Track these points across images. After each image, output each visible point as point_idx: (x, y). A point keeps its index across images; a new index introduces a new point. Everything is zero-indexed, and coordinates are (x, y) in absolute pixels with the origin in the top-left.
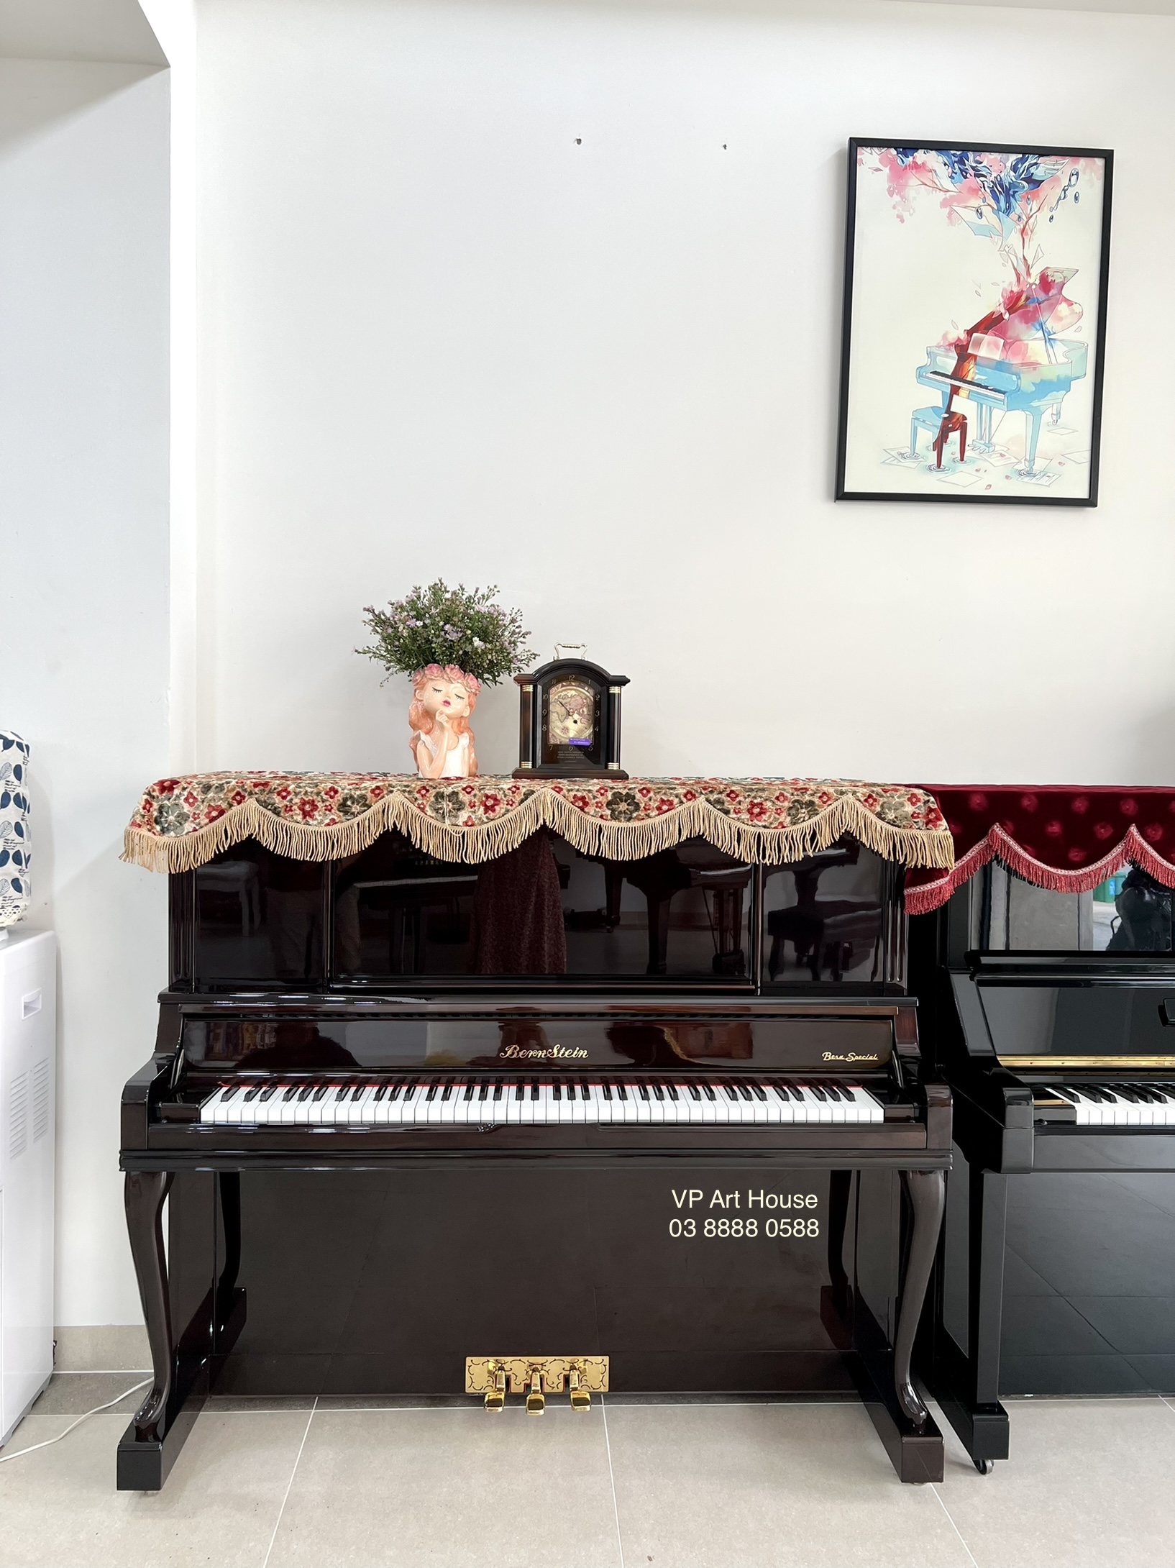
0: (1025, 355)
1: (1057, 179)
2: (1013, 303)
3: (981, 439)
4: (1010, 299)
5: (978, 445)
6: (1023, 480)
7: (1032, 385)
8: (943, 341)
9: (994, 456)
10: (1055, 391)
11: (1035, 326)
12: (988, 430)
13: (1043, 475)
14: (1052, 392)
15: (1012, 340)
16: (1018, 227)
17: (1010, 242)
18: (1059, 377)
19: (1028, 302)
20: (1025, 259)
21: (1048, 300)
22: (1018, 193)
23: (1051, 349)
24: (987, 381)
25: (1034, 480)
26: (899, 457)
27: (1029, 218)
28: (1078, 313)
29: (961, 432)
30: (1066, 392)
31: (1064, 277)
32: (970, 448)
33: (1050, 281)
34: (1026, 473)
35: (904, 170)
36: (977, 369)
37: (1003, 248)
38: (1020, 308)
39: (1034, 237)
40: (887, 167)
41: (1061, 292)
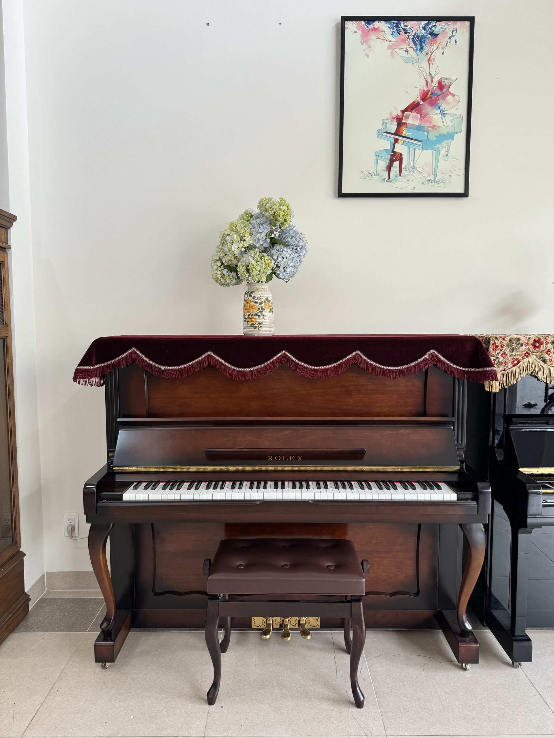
0: (431, 122)
1: (446, 33)
2: (425, 97)
3: (410, 164)
4: (423, 94)
5: (408, 167)
6: (431, 185)
7: (435, 137)
8: (389, 117)
9: (415, 173)
10: (446, 140)
11: (435, 107)
12: (413, 160)
13: (440, 182)
14: (445, 140)
15: (424, 115)
16: (427, 58)
17: (422, 65)
18: (448, 133)
19: (432, 96)
20: (430, 74)
21: (442, 94)
22: (426, 41)
23: (444, 119)
24: (412, 136)
25: (437, 185)
26: (369, 175)
27: (432, 53)
28: (457, 100)
29: (400, 162)
30: (451, 140)
31: (449, 82)
32: (404, 169)
33: (443, 84)
34: (432, 181)
35: (368, 32)
36: (407, 130)
37: (419, 69)
38: (428, 99)
39: (434, 62)
40: (359, 30)
41: (448, 90)
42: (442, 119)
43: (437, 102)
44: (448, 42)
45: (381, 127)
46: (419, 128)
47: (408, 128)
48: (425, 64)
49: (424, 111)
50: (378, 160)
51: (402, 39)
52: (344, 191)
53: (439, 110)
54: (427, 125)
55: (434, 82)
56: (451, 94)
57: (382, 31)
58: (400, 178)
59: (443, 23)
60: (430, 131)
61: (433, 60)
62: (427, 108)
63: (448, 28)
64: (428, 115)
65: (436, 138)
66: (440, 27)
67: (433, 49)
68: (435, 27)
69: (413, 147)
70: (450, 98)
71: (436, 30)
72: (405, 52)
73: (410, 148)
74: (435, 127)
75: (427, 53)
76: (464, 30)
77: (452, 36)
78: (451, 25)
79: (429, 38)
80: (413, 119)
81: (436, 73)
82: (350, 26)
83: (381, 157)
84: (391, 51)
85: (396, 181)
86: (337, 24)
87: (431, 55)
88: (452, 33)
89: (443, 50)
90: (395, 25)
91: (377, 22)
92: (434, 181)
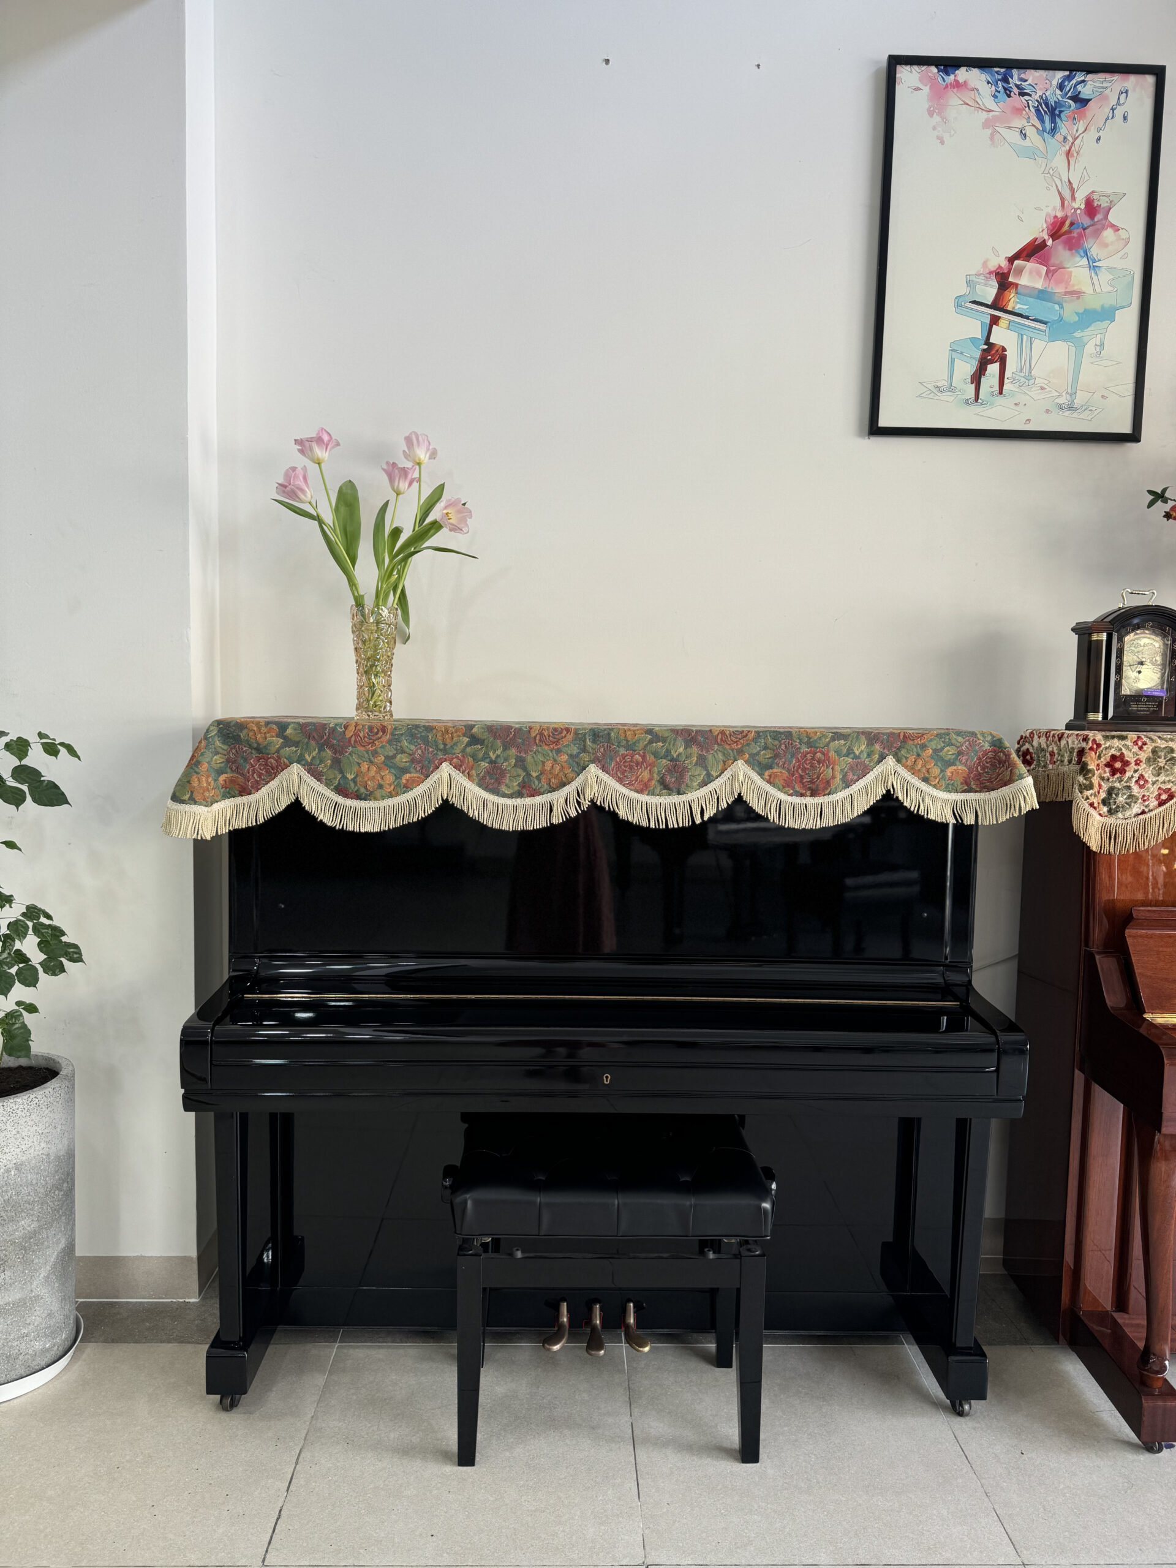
0: (1067, 283)
1: (1106, 98)
2: (1057, 230)
3: (1021, 371)
4: (1053, 224)
5: (1017, 377)
6: (1064, 415)
7: (1075, 314)
8: (982, 270)
9: (1032, 390)
10: (1099, 321)
11: (1079, 253)
12: (1028, 362)
13: (1083, 409)
14: (1095, 322)
15: (1054, 268)
16: (1064, 149)
17: (1054, 164)
19: (1072, 228)
20: (1069, 181)
21: (1092, 225)
22: (1064, 113)
23: (1095, 278)
24: (1027, 310)
25: (1075, 415)
26: (935, 391)
27: (1075, 139)
28: (1123, 239)
29: (1000, 365)
30: (1109, 322)
31: (1109, 202)
32: (1008, 381)
33: (1096, 205)
34: (1066, 407)
35: (944, 89)
36: (1017, 298)
37: (1046, 172)
38: (1063, 234)
39: (1079, 159)
40: (926, 86)
41: (1106, 217)
42: (1092, 279)
43: (1082, 242)
44: (1108, 117)
45: (963, 289)
46: (1042, 295)
47: (1020, 294)
48: (1060, 161)
49: (1053, 261)
50: (956, 359)
51: (1014, 107)
52: (883, 423)
53: (1085, 259)
54: (1059, 290)
55: (1077, 200)
56: (1113, 226)
57: (973, 90)
58: (1000, 400)
59: (1101, 76)
60: (1066, 302)
61: (1078, 153)
62: (1059, 252)
63: (1110, 88)
64: (1064, 268)
65: (1077, 318)
66: (1095, 84)
67: (1077, 130)
68: (1083, 84)
69: (1032, 335)
70: (1108, 233)
71: (1086, 91)
72: (1018, 134)
73: (1022, 335)
74: (1077, 294)
75: (1065, 138)
76: (1144, 93)
77: (1118, 104)
78: (1117, 82)
79: (1071, 106)
80: (1030, 276)
81: (1082, 181)
82: (906, 76)
83: (962, 353)
84: (989, 131)
85: (992, 404)
86: (877, 72)
87: (1073, 143)
88: (1119, 98)
89: (1098, 135)
90: (1000, 77)
91: (963, 69)
92: (1071, 408)
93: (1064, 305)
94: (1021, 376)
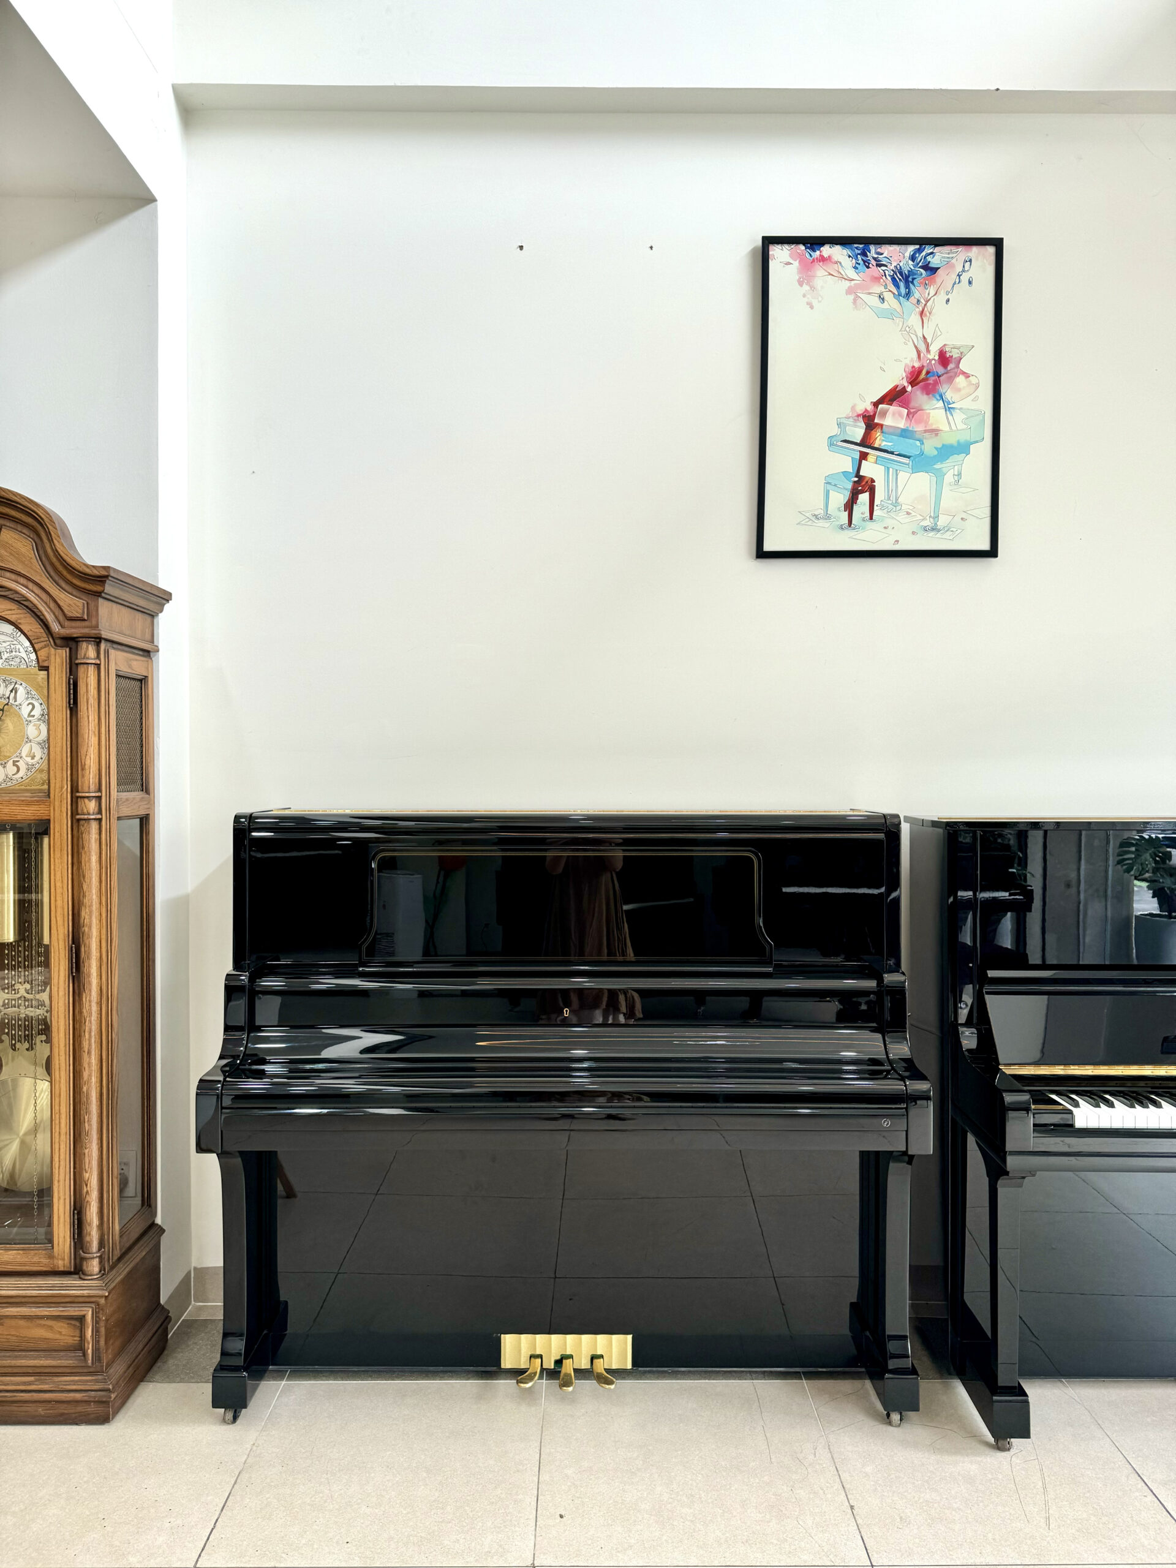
0: (927, 423)
1: (953, 266)
2: (915, 377)
3: (889, 499)
4: (912, 373)
5: (886, 505)
6: (929, 535)
7: (935, 450)
8: (851, 413)
9: (900, 514)
10: (956, 454)
11: (935, 397)
12: (894, 491)
13: (946, 530)
14: (953, 455)
15: (914, 410)
16: (917, 310)
17: (910, 323)
18: (958, 442)
19: (928, 376)
20: (924, 336)
21: (946, 373)
22: (916, 280)
23: (950, 417)
24: (892, 447)
25: (939, 535)
26: (813, 518)
27: (927, 301)
28: (974, 384)
29: (870, 494)
30: (965, 455)
31: (960, 353)
32: (878, 508)
33: (948, 356)
34: (930, 528)
35: (811, 263)
36: (883, 436)
37: (903, 329)
38: (920, 382)
39: (932, 318)
40: (796, 261)
41: (958, 366)
42: (948, 418)
43: (937, 387)
44: (955, 282)
45: (835, 431)
46: (905, 433)
47: (885, 433)
48: (914, 320)
49: (913, 404)
50: (830, 491)
51: (873, 276)
52: (768, 547)
53: (941, 402)
54: (919, 428)
55: (931, 352)
56: (964, 373)
57: (836, 263)
58: (870, 524)
59: (947, 249)
60: (925, 439)
61: (930, 313)
63: (955, 258)
64: (922, 410)
65: (936, 452)
66: (942, 255)
67: (929, 294)
68: (932, 256)
69: (897, 468)
70: (960, 380)
71: (934, 261)
72: (877, 299)
73: (888, 468)
74: (935, 432)
75: (918, 301)
76: (985, 261)
77: (963, 271)
78: (961, 253)
79: (922, 274)
80: (893, 417)
81: (935, 336)
82: (778, 253)
83: (835, 485)
84: (852, 297)
85: (864, 528)
86: (754, 250)
87: (925, 305)
88: (964, 266)
89: (947, 297)
90: (859, 252)
91: (827, 246)
92: (934, 529)
93: (924, 441)
94: (888, 503)
